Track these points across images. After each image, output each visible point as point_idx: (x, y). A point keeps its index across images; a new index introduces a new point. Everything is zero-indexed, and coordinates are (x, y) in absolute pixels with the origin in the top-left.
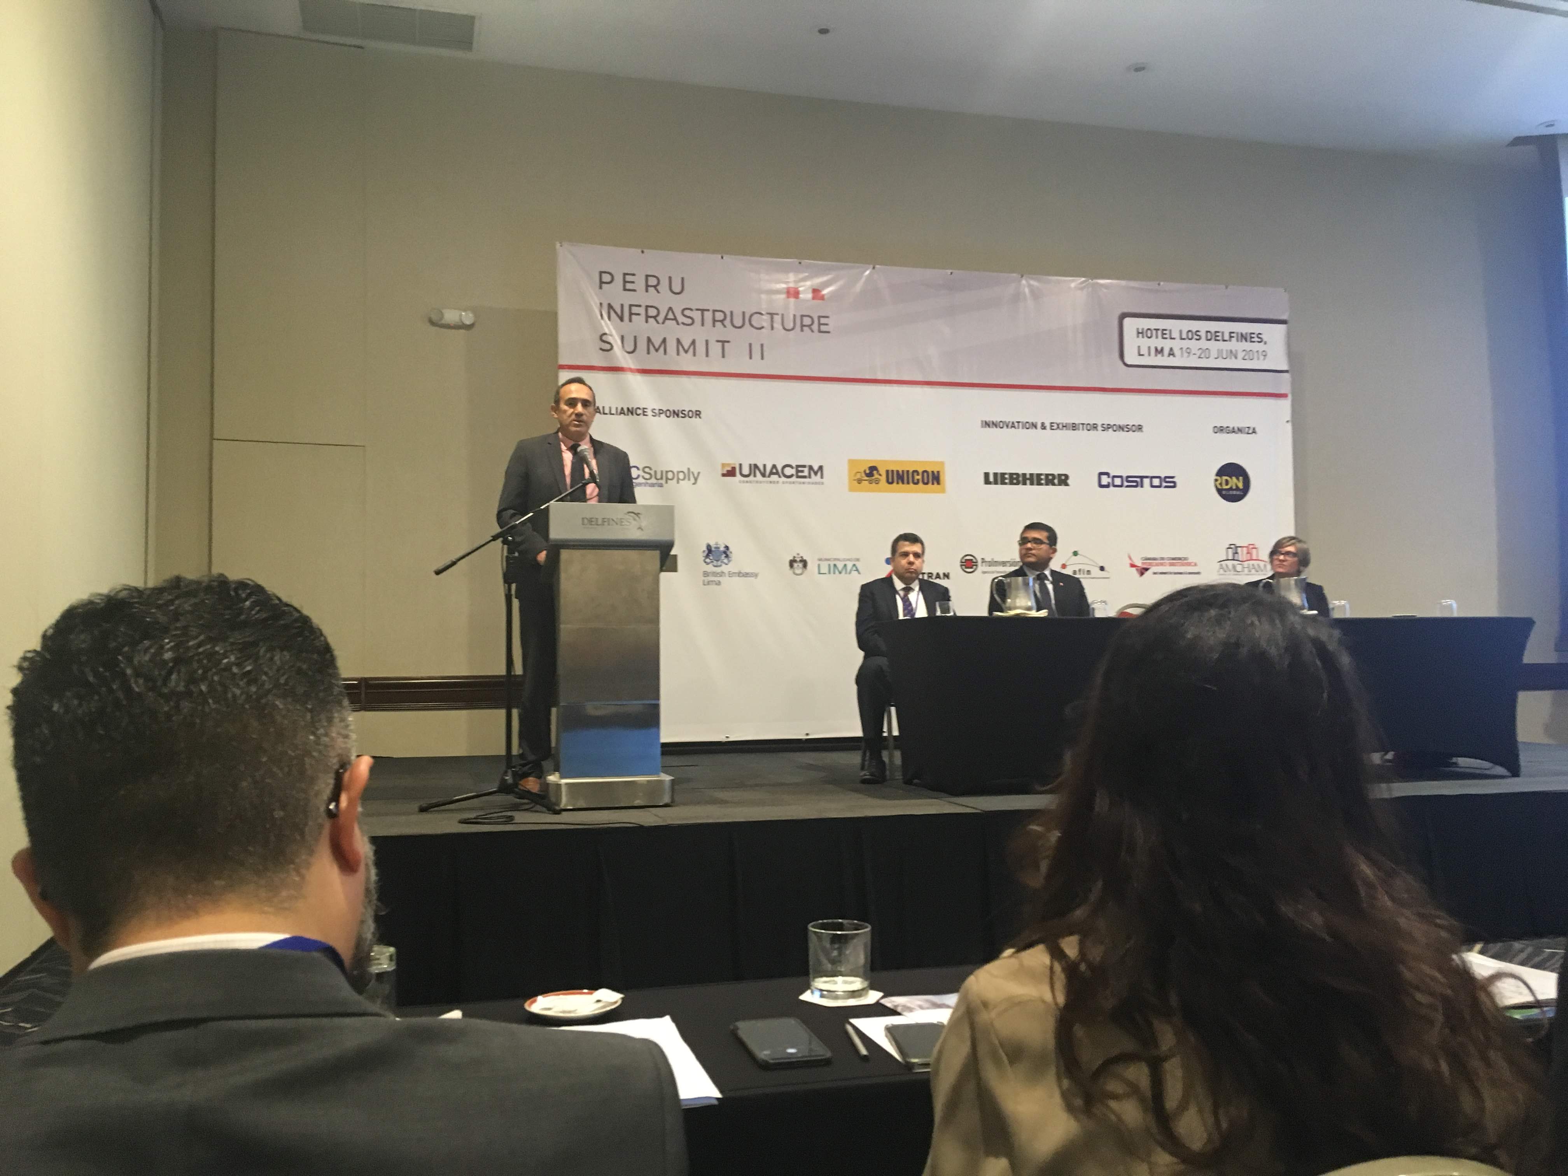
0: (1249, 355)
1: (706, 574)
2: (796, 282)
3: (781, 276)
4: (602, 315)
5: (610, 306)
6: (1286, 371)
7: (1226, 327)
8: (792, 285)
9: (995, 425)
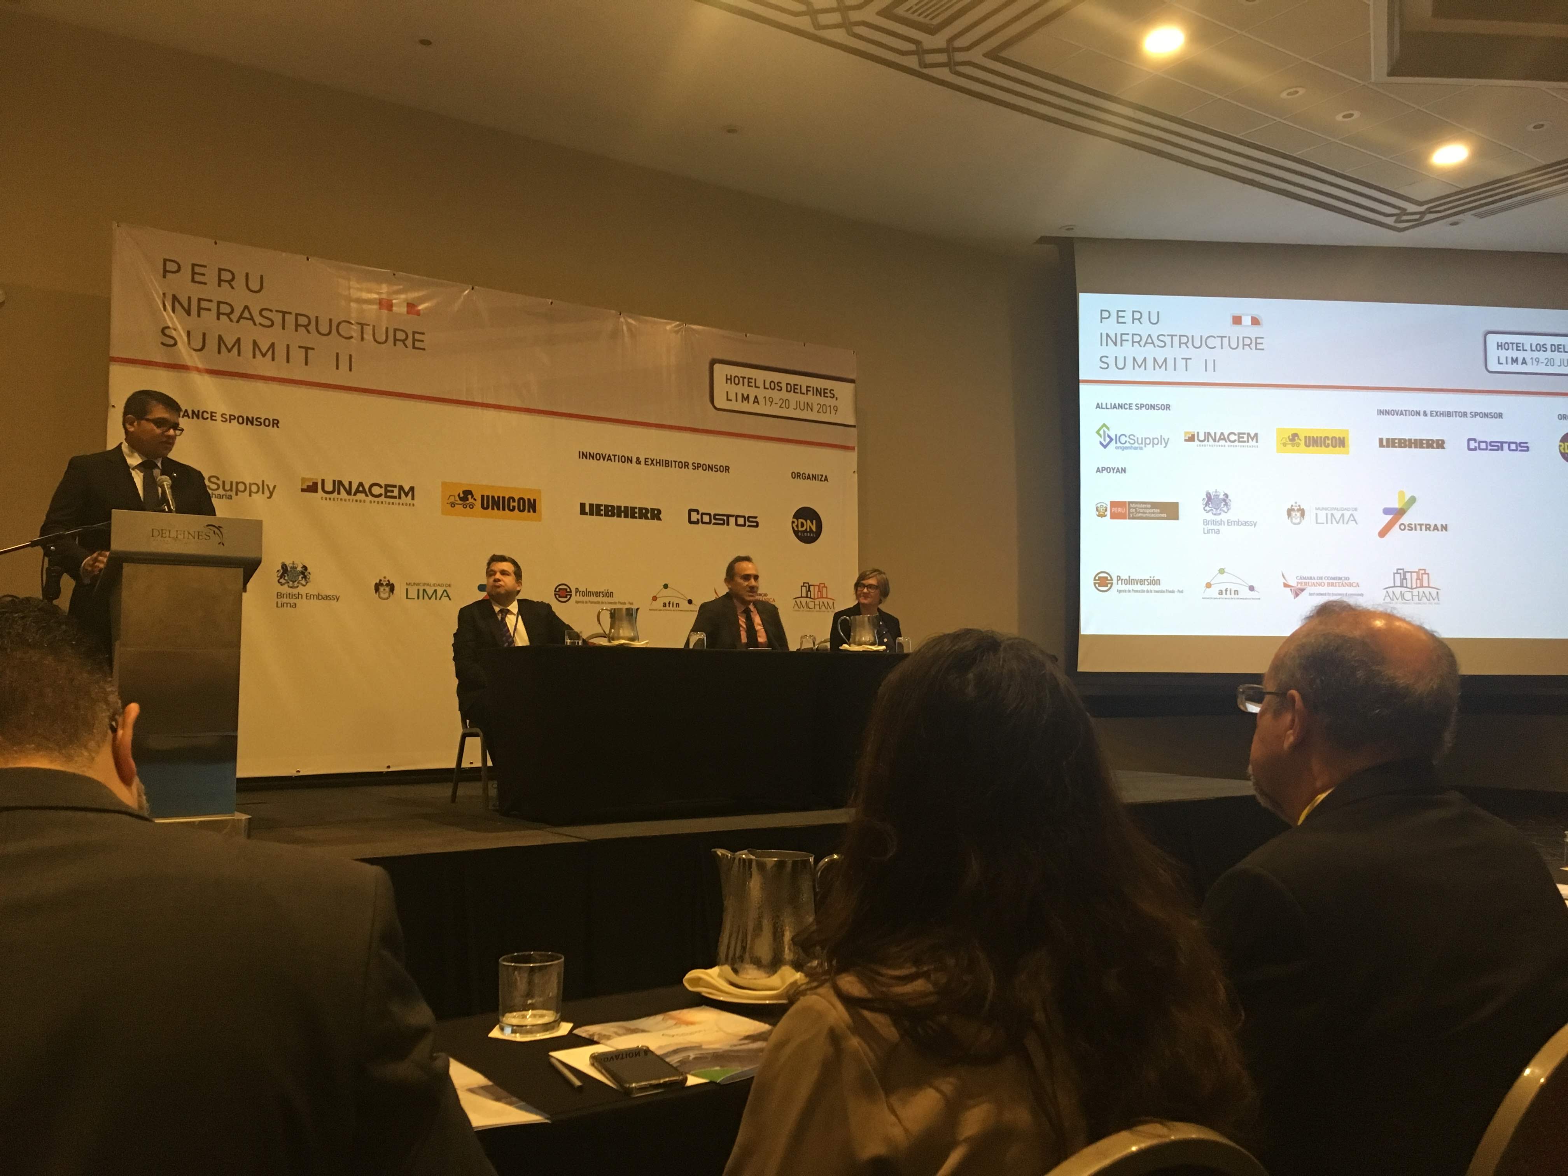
0: (823, 408)
1: (280, 595)
2: (388, 293)
3: (373, 285)
4: (164, 306)
5: (175, 298)
6: (854, 426)
7: (804, 381)
8: (384, 296)
9: (592, 456)
